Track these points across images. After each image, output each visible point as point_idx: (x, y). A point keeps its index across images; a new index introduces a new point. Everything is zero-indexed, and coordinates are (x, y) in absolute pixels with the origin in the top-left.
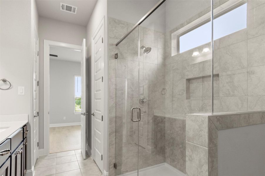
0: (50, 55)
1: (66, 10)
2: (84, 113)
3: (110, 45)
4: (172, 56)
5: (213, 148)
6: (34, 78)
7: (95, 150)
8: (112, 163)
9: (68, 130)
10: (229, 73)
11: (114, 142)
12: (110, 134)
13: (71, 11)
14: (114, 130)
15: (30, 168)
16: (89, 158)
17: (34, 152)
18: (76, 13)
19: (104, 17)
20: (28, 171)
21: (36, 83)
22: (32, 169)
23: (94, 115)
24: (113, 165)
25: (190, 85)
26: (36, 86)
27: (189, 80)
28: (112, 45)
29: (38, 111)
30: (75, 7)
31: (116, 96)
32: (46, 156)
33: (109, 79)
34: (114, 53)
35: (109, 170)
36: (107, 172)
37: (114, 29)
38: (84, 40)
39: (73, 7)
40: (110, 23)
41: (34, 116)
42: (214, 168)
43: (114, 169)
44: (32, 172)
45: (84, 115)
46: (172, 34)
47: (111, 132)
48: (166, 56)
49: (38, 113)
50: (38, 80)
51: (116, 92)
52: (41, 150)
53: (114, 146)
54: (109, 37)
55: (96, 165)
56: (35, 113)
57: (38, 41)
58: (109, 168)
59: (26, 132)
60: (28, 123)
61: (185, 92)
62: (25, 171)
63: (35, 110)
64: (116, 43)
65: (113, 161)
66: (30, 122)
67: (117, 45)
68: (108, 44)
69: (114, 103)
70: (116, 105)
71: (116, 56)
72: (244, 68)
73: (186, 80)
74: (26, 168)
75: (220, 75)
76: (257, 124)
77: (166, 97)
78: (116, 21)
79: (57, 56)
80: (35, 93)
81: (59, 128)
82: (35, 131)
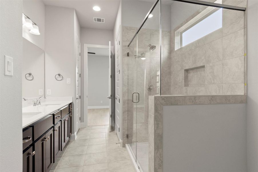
0: (88, 53)
1: (98, 21)
2: (110, 97)
3: (123, 46)
4: (175, 50)
5: (159, 116)
6: (77, 72)
7: (117, 125)
8: (125, 134)
9: (104, 111)
10: (211, 64)
11: (127, 119)
12: (123, 112)
13: (101, 21)
14: (127, 109)
15: (74, 133)
16: (114, 131)
17: (77, 124)
18: (104, 22)
19: (120, 25)
20: (72, 135)
21: (78, 75)
22: (75, 134)
23: (116, 99)
24: (126, 135)
25: (188, 74)
26: (78, 77)
27: (187, 71)
28: (125, 46)
29: (80, 95)
30: (103, 19)
31: (128, 84)
32: (85, 128)
33: (123, 72)
34: (126, 53)
35: (123, 139)
36: (122, 140)
37: (126, 34)
38: (110, 42)
39: (102, 19)
40: (123, 31)
41: (77, 98)
42: (159, 128)
43: (127, 139)
44: (75, 136)
45: (110, 99)
46: (176, 32)
47: (125, 111)
48: (171, 50)
49: (80, 96)
50: (80, 73)
51: (128, 81)
52: (82, 123)
53: (127, 121)
54: (123, 41)
55: (117, 136)
56: (77, 96)
57: (80, 46)
58: (123, 138)
59: (71, 108)
60: (72, 102)
61: (184, 81)
62: (70, 134)
63: (78, 94)
64: (128, 44)
65: (126, 133)
66: (73, 102)
67: (128, 46)
68: (122, 46)
69: (127, 89)
70: (128, 90)
71: (128, 55)
72: (220, 61)
73: (184, 70)
74: (71, 132)
75: (205, 66)
76: (203, 104)
77: (171, 85)
78: (128, 28)
79: (95, 53)
80: (77, 82)
81: (97, 109)
82: (77, 109)
